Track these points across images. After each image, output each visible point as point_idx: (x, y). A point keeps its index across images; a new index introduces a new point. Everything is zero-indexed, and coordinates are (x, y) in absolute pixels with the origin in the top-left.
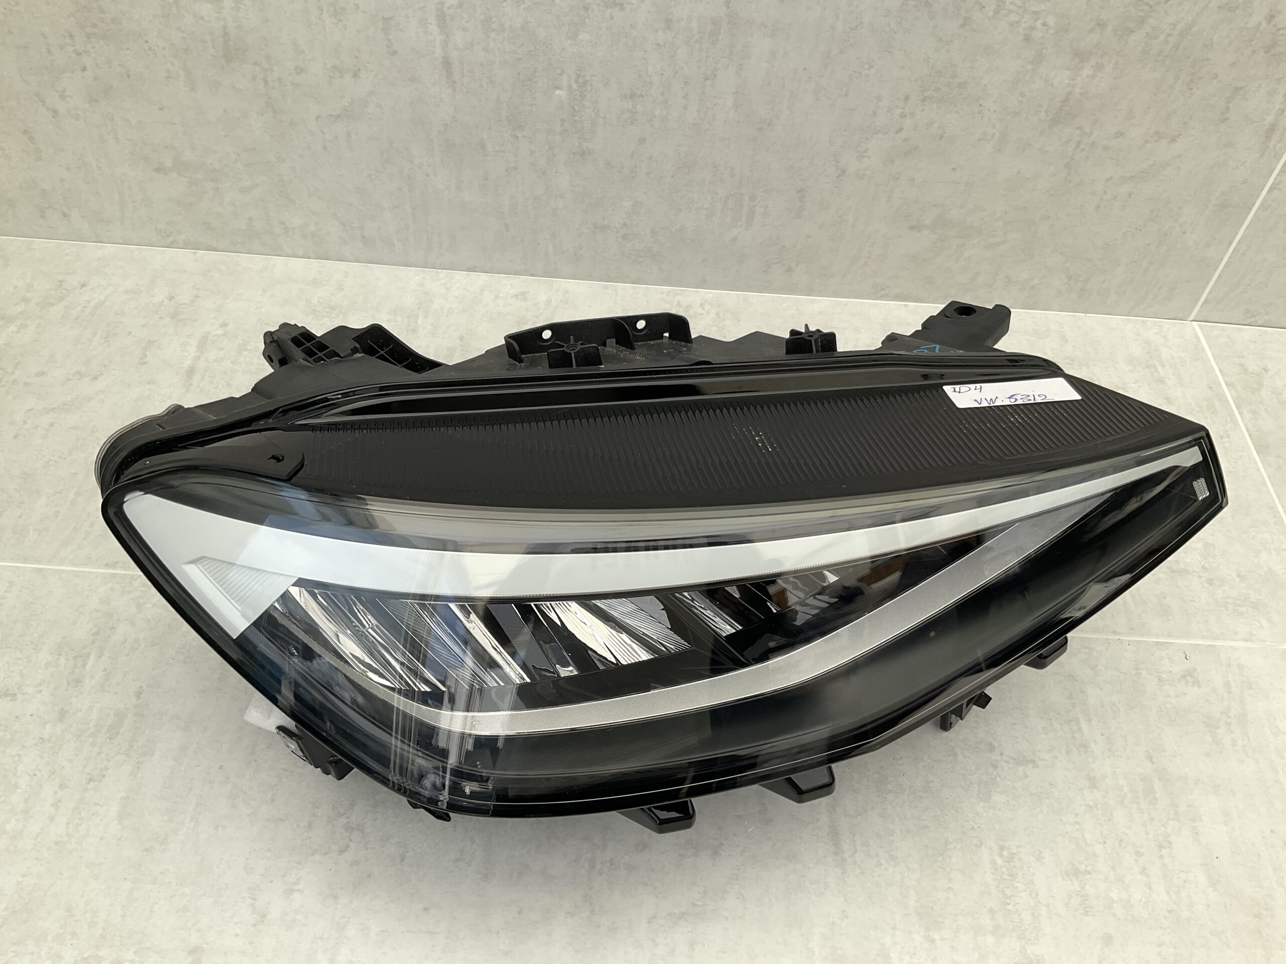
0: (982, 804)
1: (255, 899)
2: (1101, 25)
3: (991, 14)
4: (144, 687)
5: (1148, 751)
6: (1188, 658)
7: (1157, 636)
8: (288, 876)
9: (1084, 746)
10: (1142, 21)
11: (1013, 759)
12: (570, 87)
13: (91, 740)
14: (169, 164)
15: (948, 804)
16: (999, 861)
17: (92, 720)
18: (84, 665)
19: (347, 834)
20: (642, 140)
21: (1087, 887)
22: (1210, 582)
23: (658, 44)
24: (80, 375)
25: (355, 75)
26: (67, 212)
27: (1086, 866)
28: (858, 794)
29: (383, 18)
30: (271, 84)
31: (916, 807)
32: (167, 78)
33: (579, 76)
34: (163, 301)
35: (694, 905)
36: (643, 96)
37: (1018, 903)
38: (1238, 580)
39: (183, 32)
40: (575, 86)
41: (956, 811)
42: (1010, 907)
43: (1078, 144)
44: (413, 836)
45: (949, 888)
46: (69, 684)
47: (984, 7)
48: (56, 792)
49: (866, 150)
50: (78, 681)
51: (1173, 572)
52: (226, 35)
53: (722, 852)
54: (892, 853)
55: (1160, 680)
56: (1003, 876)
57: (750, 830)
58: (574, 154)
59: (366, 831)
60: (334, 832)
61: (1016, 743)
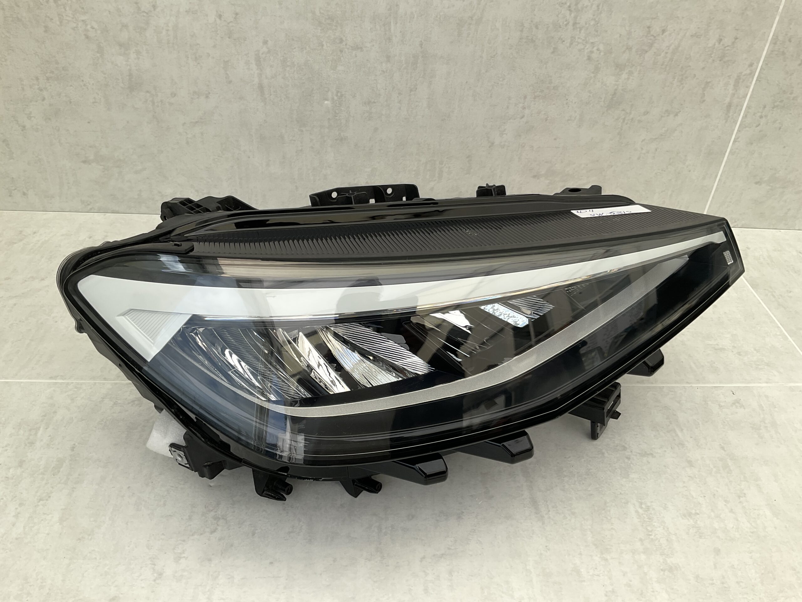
0: (624, 480)
1: (155, 565)
2: (629, 49)
3: (568, 45)
4: (76, 444)
5: (720, 445)
6: (734, 393)
7: (714, 383)
8: (177, 549)
9: (682, 444)
10: (651, 46)
11: (639, 454)
12: (333, 99)
13: (41, 476)
14: (92, 157)
15: (603, 481)
16: (640, 511)
17: (41, 465)
18: (36, 434)
20: (376, 130)
21: (698, 522)
22: (739, 354)
23: (383, 71)
24: (33, 278)
25: (207, 97)
26: (26, 192)
27: (695, 510)
28: (546, 478)
29: (224, 61)
30: (156, 104)
31: (583, 484)
32: (94, 103)
33: (338, 92)
34: (85, 239)
35: (449, 549)
36: (375, 103)
37: (657, 534)
38: (755, 352)
39: (105, 74)
40: (336, 98)
41: (609, 485)
42: (652, 537)
43: (624, 119)
44: (260, 520)
45: (612, 529)
46: (26, 445)
47: (564, 41)
48: (16, 509)
49: (505, 130)
50: (32, 443)
51: (716, 349)
52: (130, 75)
53: (463, 517)
54: (572, 511)
55: (720, 406)
56: (645, 519)
57: (480, 503)
58: (336, 140)
59: (228, 519)
60: (207, 521)
61: (639, 445)
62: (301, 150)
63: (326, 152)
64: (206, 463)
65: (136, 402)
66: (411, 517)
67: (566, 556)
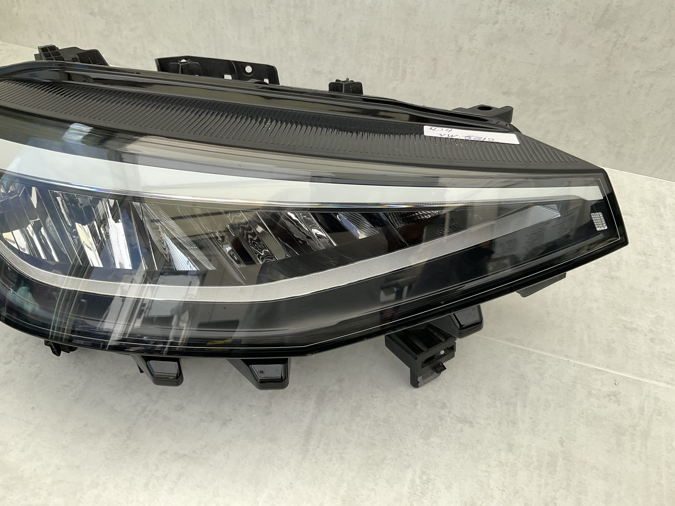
63: (292, 33)
66: (180, 408)
67: (305, 502)
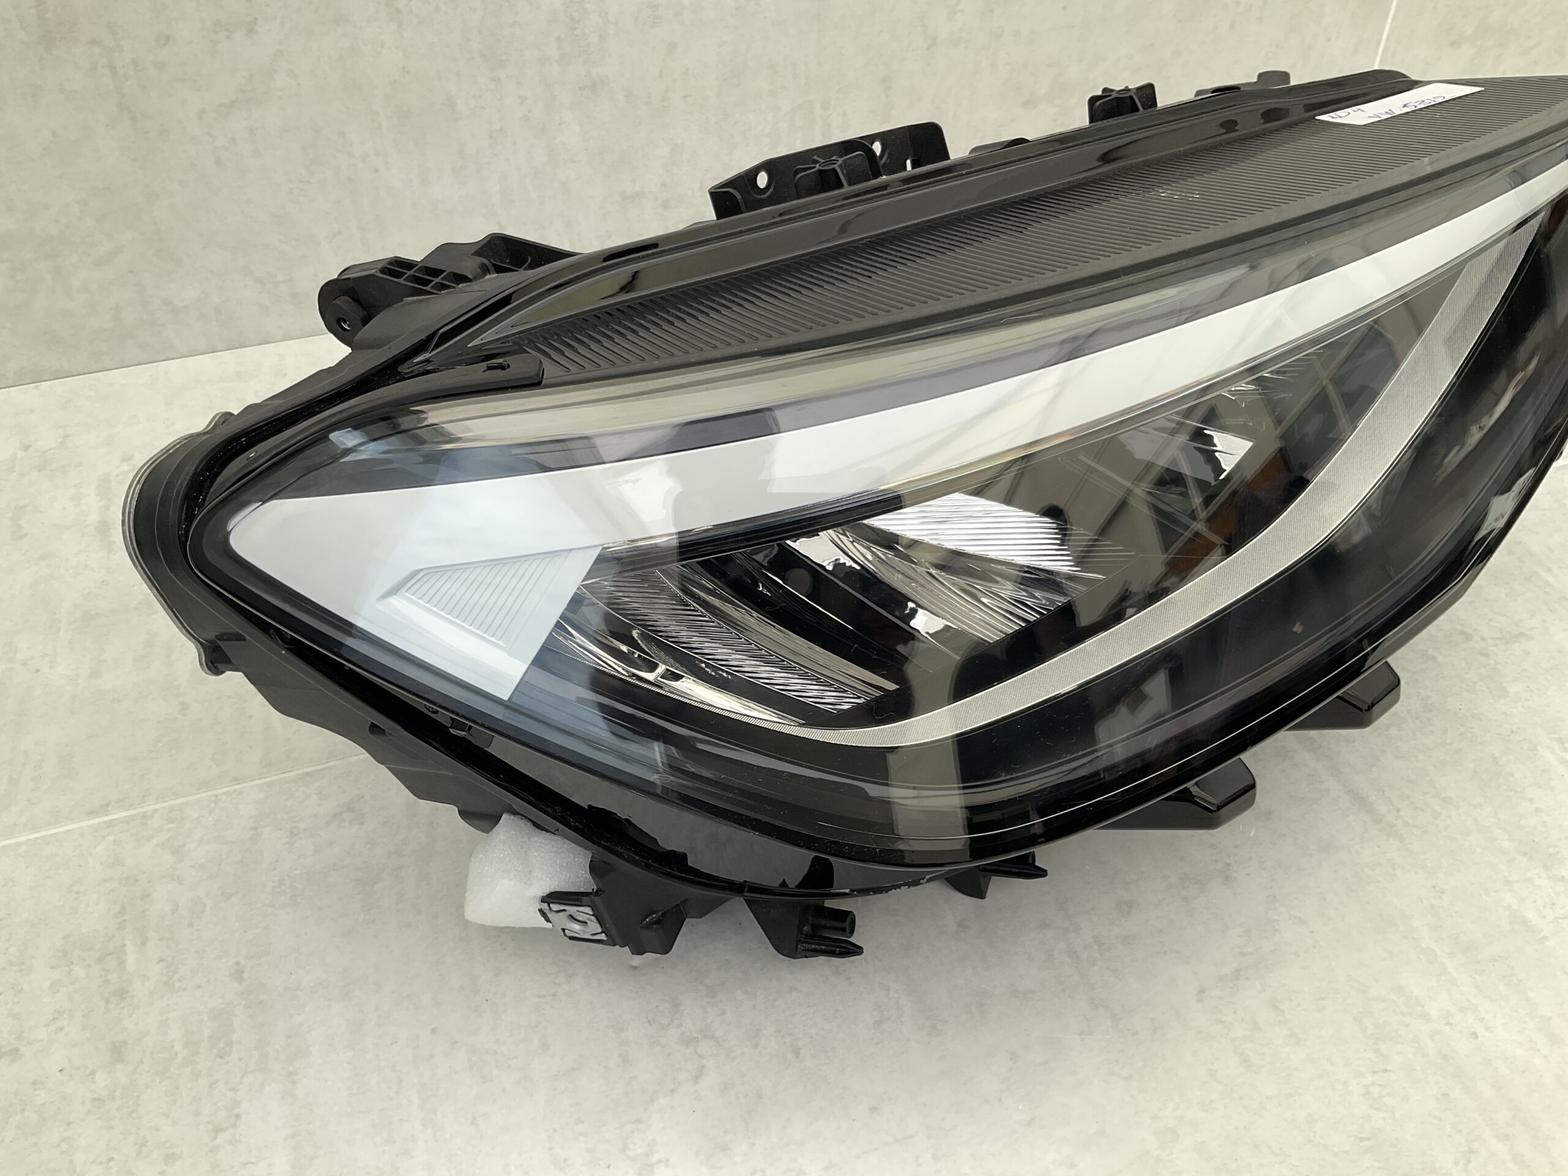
0: (1502, 701)
4: (243, 961)
8: (631, 1146)
11: (1500, 639)
13: (188, 1070)
15: (1465, 716)
17: (174, 1040)
18: (121, 964)
19: (692, 1050)
30: (121, 73)
34: (15, 454)
35: (1243, 954)
41: (1481, 720)
44: (794, 1015)
46: (107, 1001)
50: (122, 993)
53: (1235, 875)
57: (1252, 834)
58: (581, 89)
59: (718, 1034)
60: (669, 1055)
61: (1490, 620)
62: (501, 130)
63: (560, 124)
64: (647, 917)
65: (345, 816)
66: (1126, 907)
67: (1484, 896)
